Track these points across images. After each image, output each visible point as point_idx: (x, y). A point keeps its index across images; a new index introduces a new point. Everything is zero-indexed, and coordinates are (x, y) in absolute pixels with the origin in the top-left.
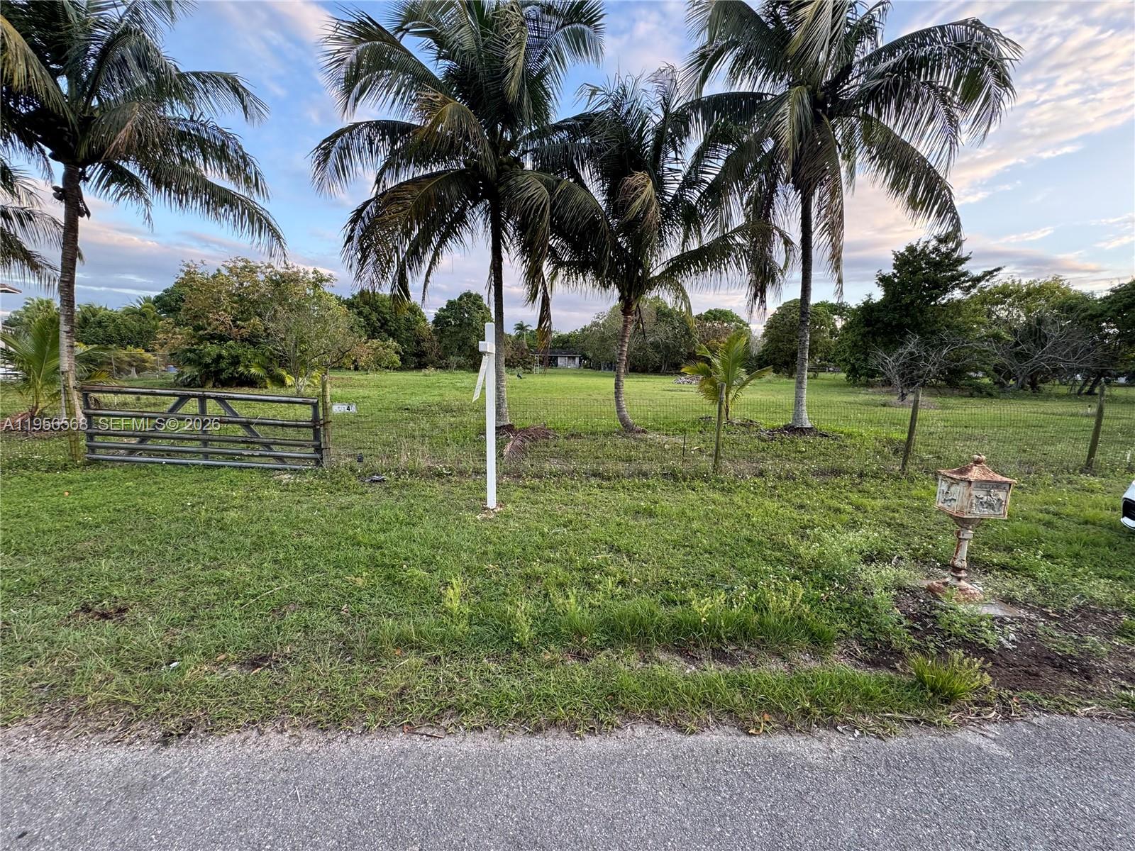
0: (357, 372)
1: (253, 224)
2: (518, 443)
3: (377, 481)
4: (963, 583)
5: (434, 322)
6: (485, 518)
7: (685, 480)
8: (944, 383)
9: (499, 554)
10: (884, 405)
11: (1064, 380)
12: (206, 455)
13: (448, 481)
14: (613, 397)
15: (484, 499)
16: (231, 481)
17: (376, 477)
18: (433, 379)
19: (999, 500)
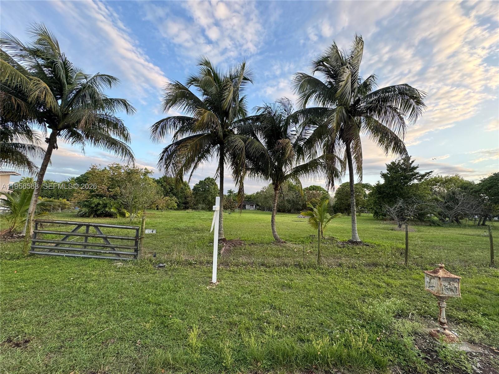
0: (157, 211)
1: (123, 153)
2: (227, 248)
3: (161, 267)
4: (447, 331)
5: (193, 190)
6: (211, 288)
7: (305, 268)
8: (417, 219)
9: (217, 309)
10: (392, 230)
11: (470, 218)
12: (84, 252)
13: (195, 267)
14: (270, 224)
15: (211, 278)
16: (94, 266)
17: (161, 265)
18: (191, 214)
19: (455, 287)
